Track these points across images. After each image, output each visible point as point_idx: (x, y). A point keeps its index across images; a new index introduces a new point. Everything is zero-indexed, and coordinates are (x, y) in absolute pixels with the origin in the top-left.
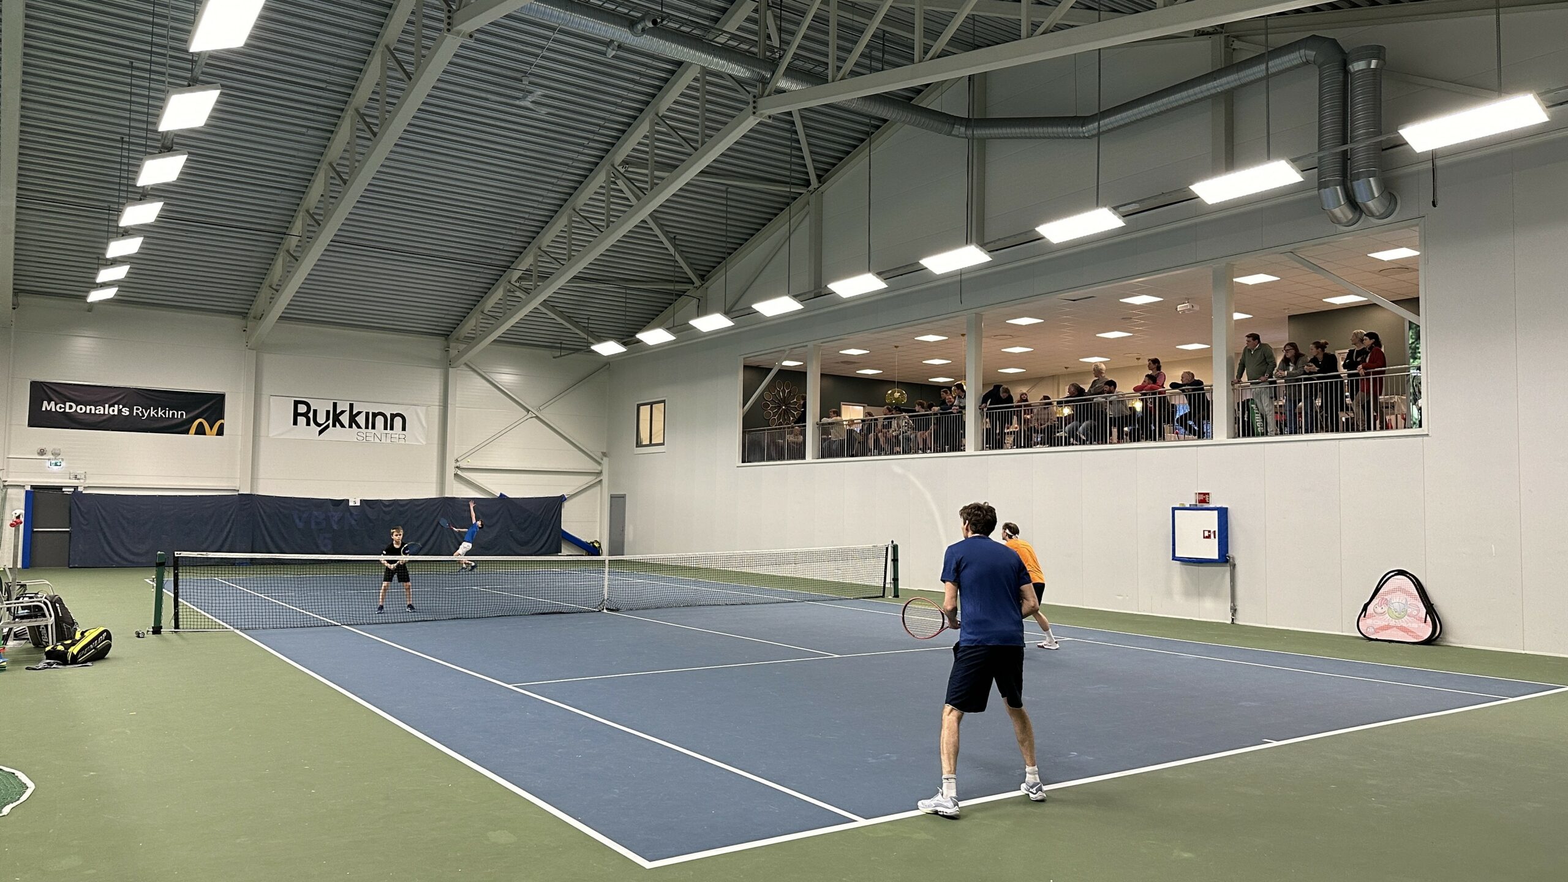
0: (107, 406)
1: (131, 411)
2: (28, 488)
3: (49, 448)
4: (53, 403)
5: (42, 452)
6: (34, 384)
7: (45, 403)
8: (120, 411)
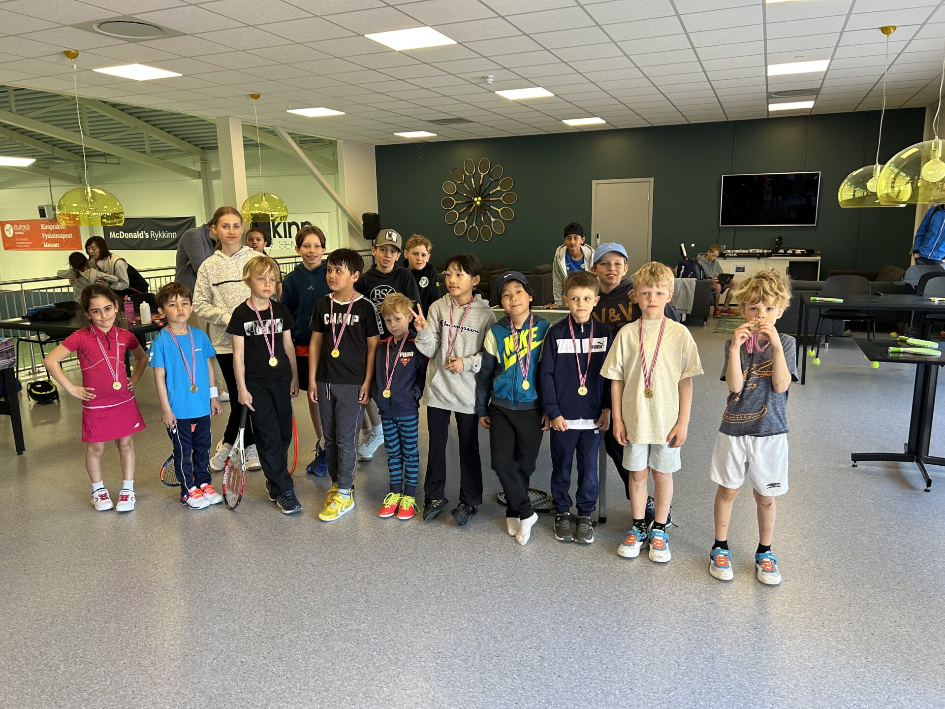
4: (114, 233)
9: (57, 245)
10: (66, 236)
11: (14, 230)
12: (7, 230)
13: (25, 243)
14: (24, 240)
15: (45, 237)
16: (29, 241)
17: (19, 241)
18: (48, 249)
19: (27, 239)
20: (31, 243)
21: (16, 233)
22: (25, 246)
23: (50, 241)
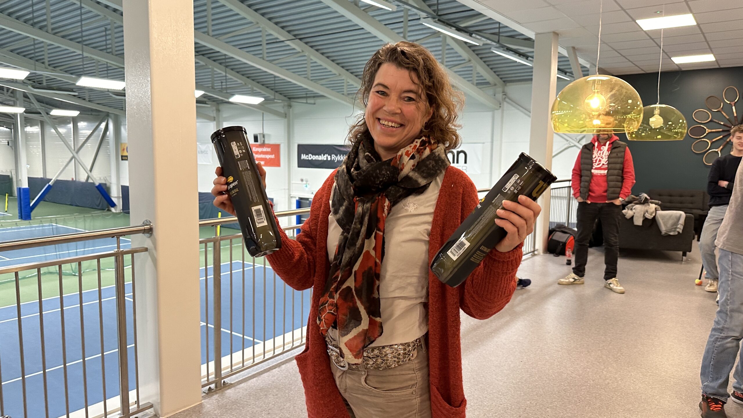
0: (322, 155)
1: (331, 158)
2: (297, 199)
3: (304, 179)
4: (305, 155)
5: (302, 180)
6: (299, 146)
7: (302, 155)
8: (327, 158)
9: (262, 163)
10: (271, 156)
15: (255, 157)
23: (257, 159)
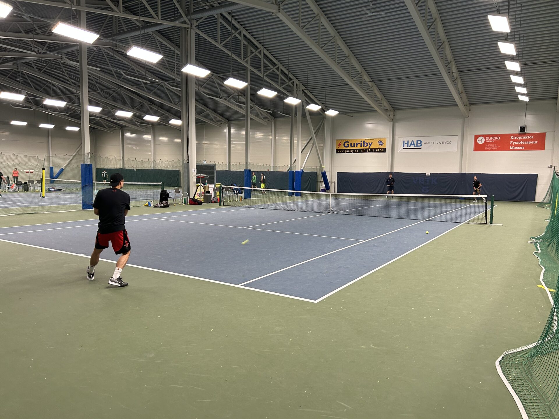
9: (521, 148)
10: (532, 142)
11: (485, 140)
12: (479, 140)
13: (494, 147)
14: (493, 145)
15: (512, 143)
16: (496, 146)
17: (488, 146)
18: (512, 150)
19: (495, 145)
20: (498, 147)
21: (486, 142)
22: (492, 149)
23: (515, 145)
